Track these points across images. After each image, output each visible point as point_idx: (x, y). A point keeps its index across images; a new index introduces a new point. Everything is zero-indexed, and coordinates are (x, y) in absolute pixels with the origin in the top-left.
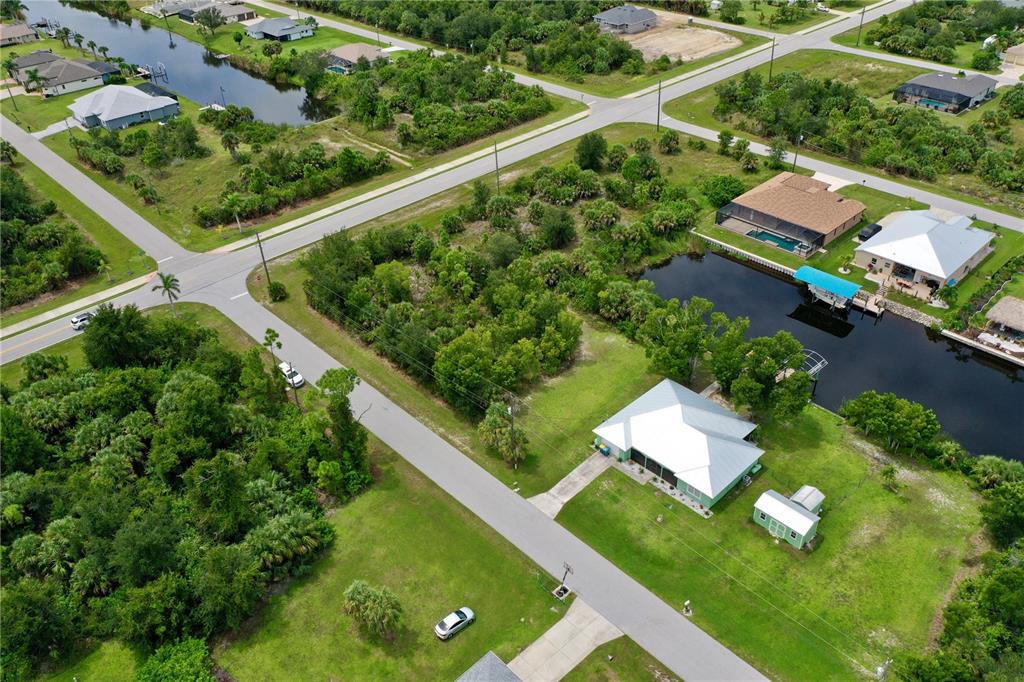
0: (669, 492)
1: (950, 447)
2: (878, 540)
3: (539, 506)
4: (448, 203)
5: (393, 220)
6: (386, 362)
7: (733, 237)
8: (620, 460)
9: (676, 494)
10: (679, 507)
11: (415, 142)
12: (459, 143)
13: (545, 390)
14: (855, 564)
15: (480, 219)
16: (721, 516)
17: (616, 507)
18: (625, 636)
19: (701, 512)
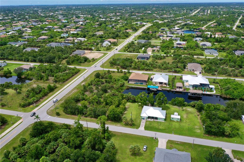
0: (157, 121)
1: (186, 103)
2: (187, 117)
3: (141, 129)
4: (76, 91)
5: (67, 96)
6: (93, 119)
7: (132, 84)
8: (147, 119)
9: (158, 120)
10: (160, 122)
11: (58, 81)
12: (67, 80)
13: (125, 114)
14: (187, 120)
15: (86, 92)
16: (166, 121)
17: (152, 125)
18: (169, 140)
19: (164, 121)
